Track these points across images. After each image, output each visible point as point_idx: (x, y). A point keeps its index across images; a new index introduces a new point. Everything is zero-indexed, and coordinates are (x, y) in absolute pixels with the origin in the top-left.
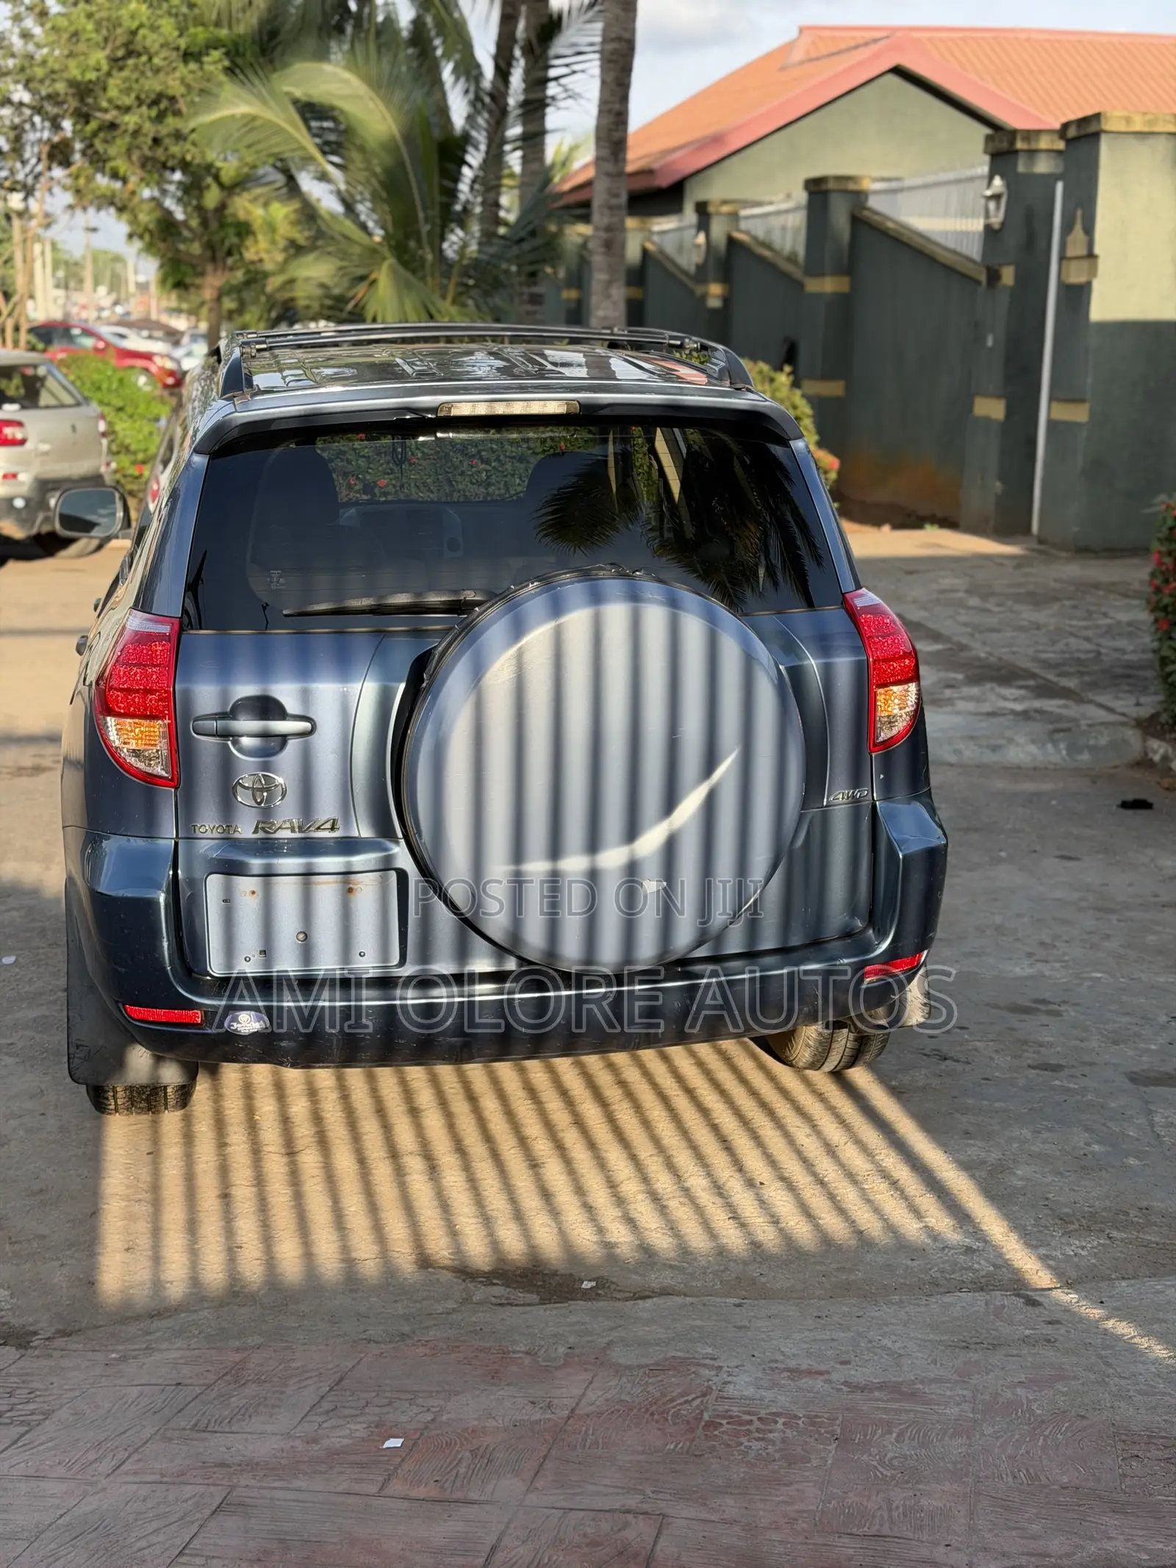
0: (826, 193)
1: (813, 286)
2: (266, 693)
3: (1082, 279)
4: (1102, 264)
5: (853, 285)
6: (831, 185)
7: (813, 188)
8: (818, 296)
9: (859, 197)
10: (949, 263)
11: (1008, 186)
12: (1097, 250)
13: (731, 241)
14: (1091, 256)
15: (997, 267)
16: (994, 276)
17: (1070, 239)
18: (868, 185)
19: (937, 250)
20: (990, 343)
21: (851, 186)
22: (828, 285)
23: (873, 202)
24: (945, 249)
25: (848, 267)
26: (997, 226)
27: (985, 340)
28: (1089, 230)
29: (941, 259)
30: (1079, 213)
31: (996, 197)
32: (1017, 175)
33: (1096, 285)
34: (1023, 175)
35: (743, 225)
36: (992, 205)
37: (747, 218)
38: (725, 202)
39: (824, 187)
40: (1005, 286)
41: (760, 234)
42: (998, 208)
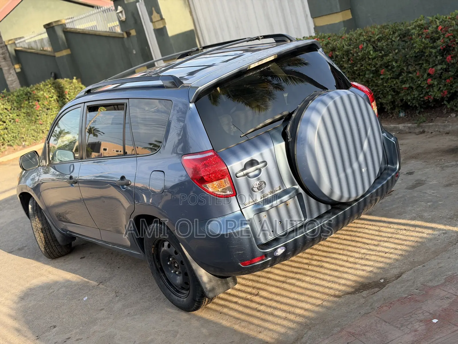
0: (53, 27)
1: (58, 55)
2: (252, 159)
3: (162, 26)
4: (166, 21)
5: (71, 50)
6: (54, 24)
7: (47, 27)
8: (62, 57)
9: (63, 26)
10: (108, 35)
11: (123, 8)
12: (164, 17)
13: (16, 51)
14: (162, 19)
15: (128, 31)
16: (128, 34)
17: (153, 17)
18: (64, 22)
19: (101, 33)
20: (134, 52)
21: (60, 23)
22: (65, 53)
23: (68, 26)
24: (102, 32)
25: (69, 46)
26: (124, 20)
27: (132, 52)
28: (159, 12)
29: (103, 35)
30: (153, 9)
31: (121, 12)
32: (125, 4)
33: (167, 26)
34: (127, 4)
35: (18, 45)
36: (120, 15)
37: (19, 43)
38: (9, 40)
39: (51, 26)
40: (134, 36)
41: (26, 46)
42: (122, 15)
